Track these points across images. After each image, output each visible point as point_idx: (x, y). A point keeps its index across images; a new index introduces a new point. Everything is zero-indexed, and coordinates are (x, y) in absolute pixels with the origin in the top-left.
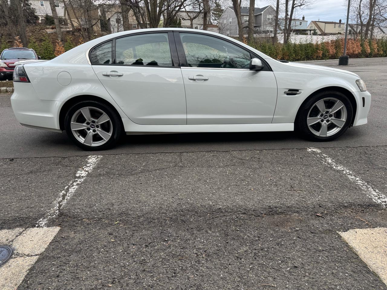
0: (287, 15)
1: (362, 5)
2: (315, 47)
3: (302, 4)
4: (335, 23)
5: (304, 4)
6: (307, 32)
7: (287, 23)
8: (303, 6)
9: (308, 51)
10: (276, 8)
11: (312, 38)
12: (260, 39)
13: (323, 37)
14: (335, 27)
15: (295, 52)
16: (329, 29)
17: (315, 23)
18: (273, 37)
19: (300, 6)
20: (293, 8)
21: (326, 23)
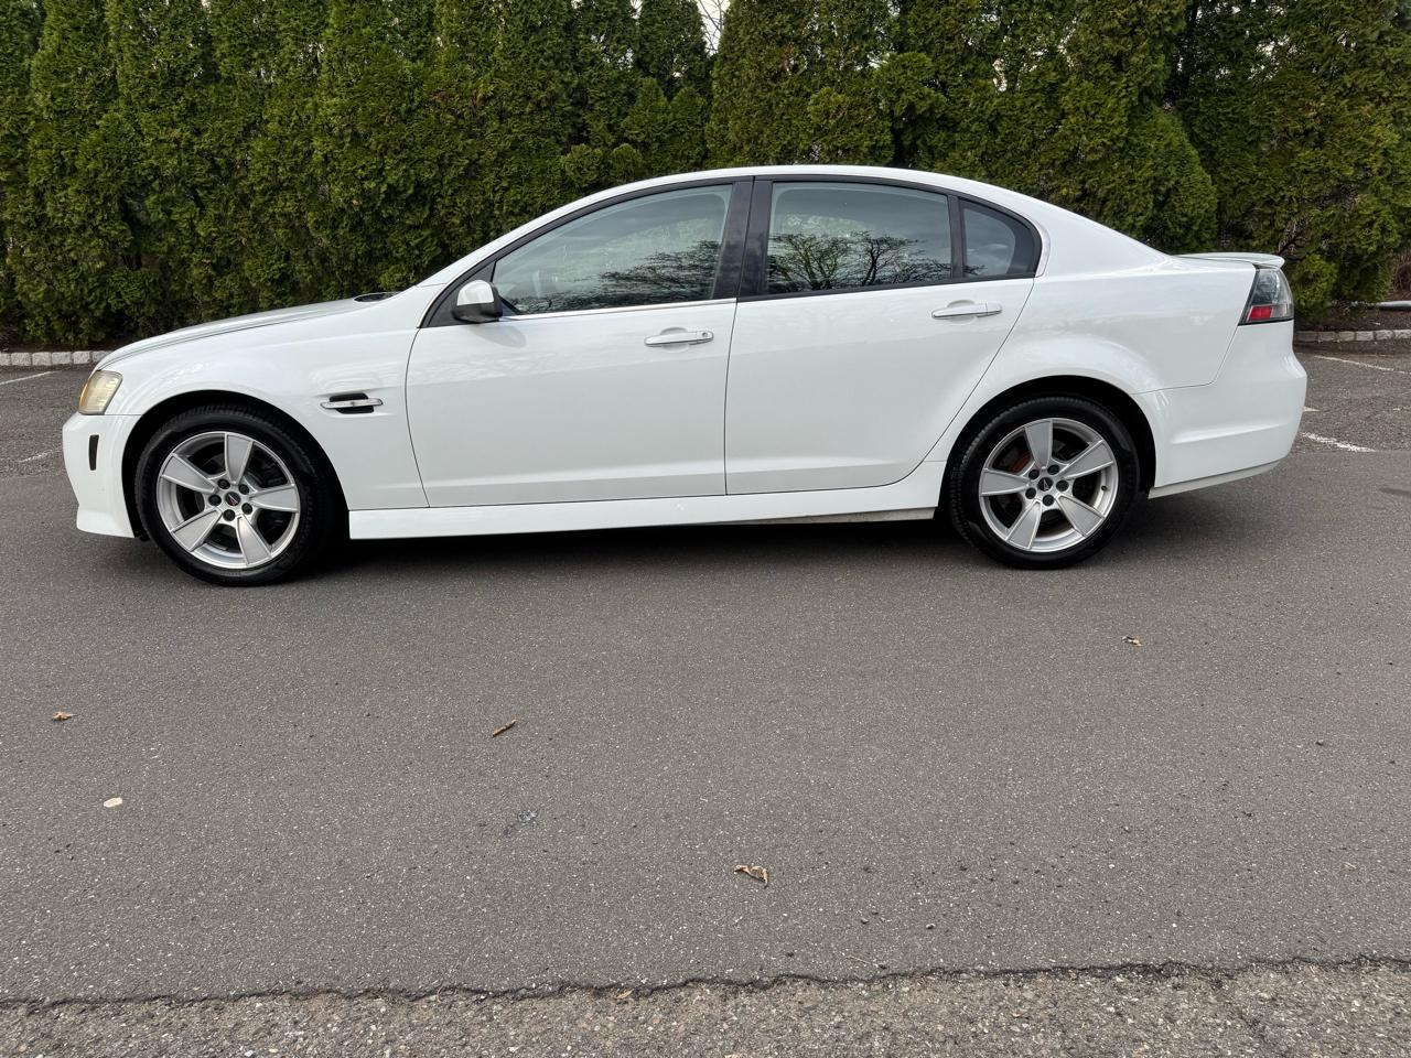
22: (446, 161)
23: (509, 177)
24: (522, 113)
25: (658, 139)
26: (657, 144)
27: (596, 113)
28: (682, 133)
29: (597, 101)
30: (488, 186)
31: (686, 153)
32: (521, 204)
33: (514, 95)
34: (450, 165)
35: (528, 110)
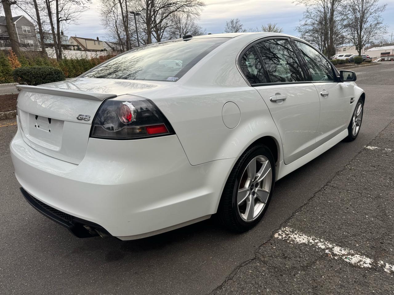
0: (53, 28)
1: (118, 26)
2: (91, 63)
3: (68, 18)
4: (94, 40)
5: (70, 19)
6: (70, 47)
7: (55, 37)
8: (69, 21)
9: (86, 67)
10: (37, 19)
11: (87, 54)
12: (26, 53)
13: (96, 53)
14: (95, 44)
15: (74, 67)
16: (90, 45)
17: (75, 38)
18: (42, 51)
19: (66, 20)
20: (58, 22)
21: (86, 39)
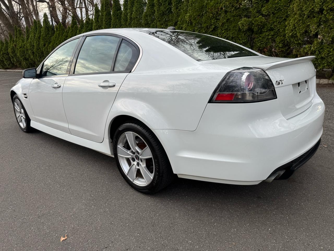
22: (209, 27)
23: (225, 30)
24: (231, 11)
25: (273, 13)
26: (272, 15)
27: (254, 8)
28: (282, 10)
29: (255, 4)
30: (219, 33)
31: (281, 16)
32: (227, 37)
33: (229, 6)
34: (210, 28)
35: (233, 10)
